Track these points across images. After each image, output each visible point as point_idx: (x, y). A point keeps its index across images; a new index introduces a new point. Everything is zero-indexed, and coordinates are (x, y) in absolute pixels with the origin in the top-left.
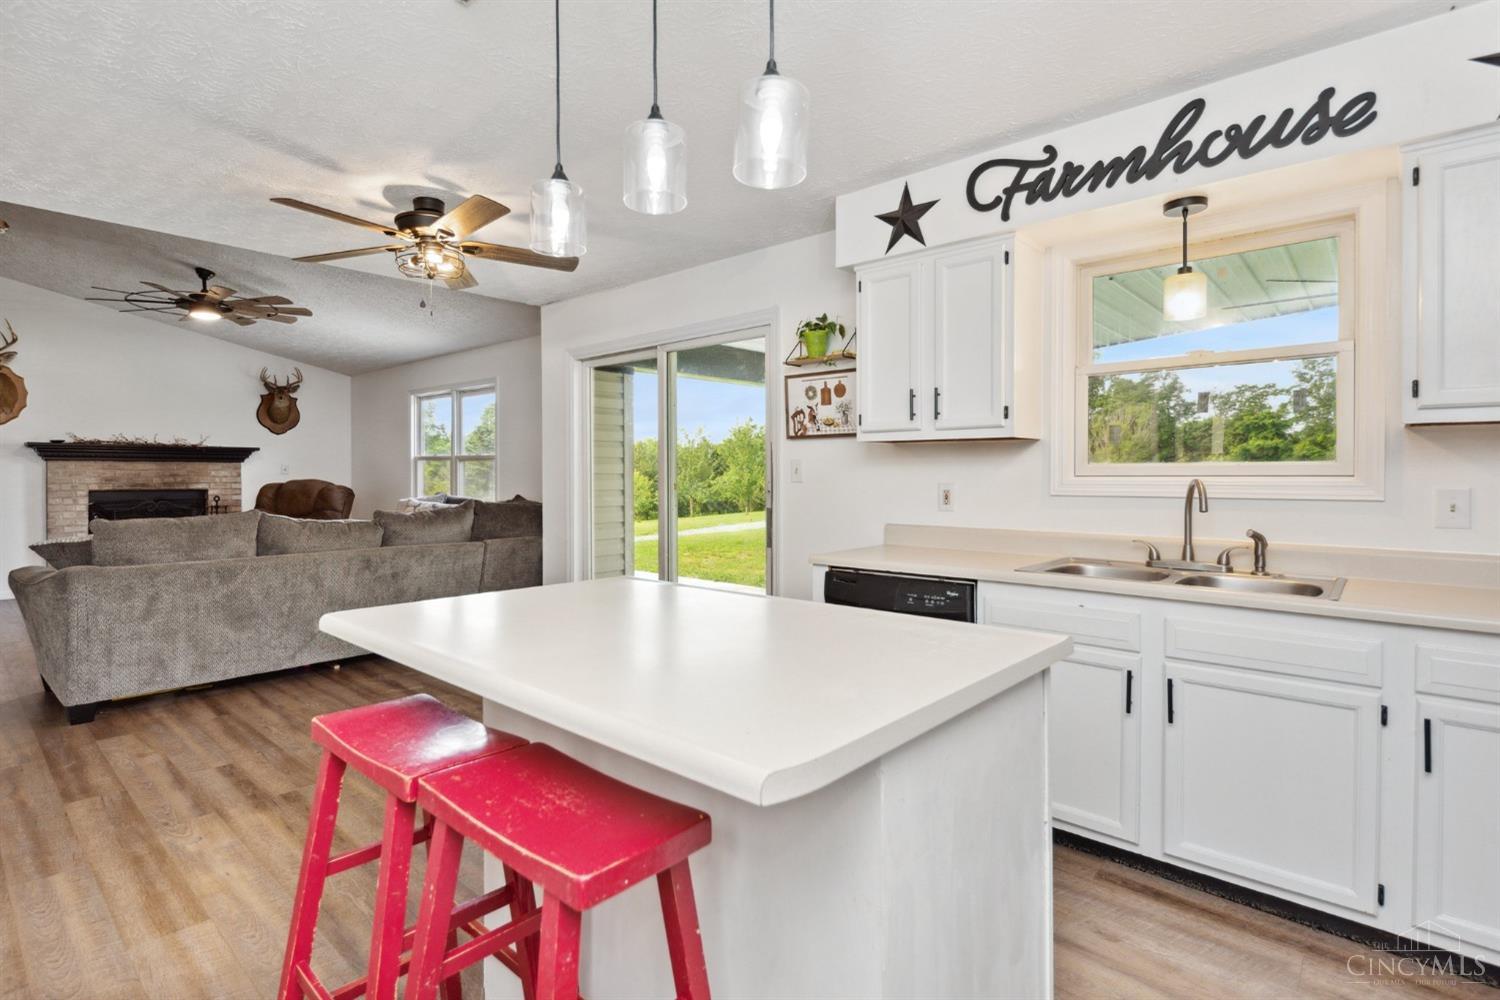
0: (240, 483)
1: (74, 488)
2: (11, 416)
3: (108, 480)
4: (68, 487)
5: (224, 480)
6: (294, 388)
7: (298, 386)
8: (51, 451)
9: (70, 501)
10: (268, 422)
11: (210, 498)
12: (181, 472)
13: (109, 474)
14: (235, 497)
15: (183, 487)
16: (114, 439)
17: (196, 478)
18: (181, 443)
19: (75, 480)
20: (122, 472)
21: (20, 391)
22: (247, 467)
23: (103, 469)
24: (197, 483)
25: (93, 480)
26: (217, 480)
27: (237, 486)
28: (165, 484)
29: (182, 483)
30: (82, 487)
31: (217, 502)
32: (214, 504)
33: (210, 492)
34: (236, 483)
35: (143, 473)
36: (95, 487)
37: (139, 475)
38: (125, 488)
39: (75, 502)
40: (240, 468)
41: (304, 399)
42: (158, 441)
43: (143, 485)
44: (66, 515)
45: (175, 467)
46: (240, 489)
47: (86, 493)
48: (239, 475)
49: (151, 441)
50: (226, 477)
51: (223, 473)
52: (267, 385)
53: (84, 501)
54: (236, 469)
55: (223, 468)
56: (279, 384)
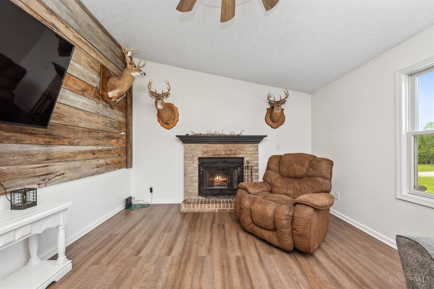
0: (258, 154)
1: (193, 156)
2: (174, 124)
3: (205, 152)
4: (191, 155)
5: (251, 153)
6: (283, 102)
7: (286, 101)
8: (185, 139)
9: (191, 162)
10: (270, 122)
11: (245, 162)
12: (233, 149)
13: (205, 150)
14: (256, 162)
15: (234, 156)
16: (207, 133)
17: (239, 151)
18: (233, 134)
19: (194, 152)
20: (211, 149)
21: (176, 114)
22: (261, 146)
23: (203, 147)
24: (240, 154)
25: (200, 152)
26: (248, 152)
27: (255, 156)
28: (227, 154)
29: (234, 154)
30: (196, 156)
31: (248, 164)
32: (247, 165)
33: (245, 159)
35: (218, 149)
36: (201, 156)
37: (217, 150)
38: (212, 156)
39: (194, 162)
40: (258, 147)
41: (287, 109)
42: (224, 133)
43: (218, 155)
44: (190, 168)
45: (230, 146)
46: (258, 157)
47: (197, 158)
48: (258, 150)
49: (221, 133)
50: (252, 151)
51: (250, 149)
52: (270, 103)
53: (197, 162)
54: (256, 147)
55: (251, 147)
56: (276, 100)
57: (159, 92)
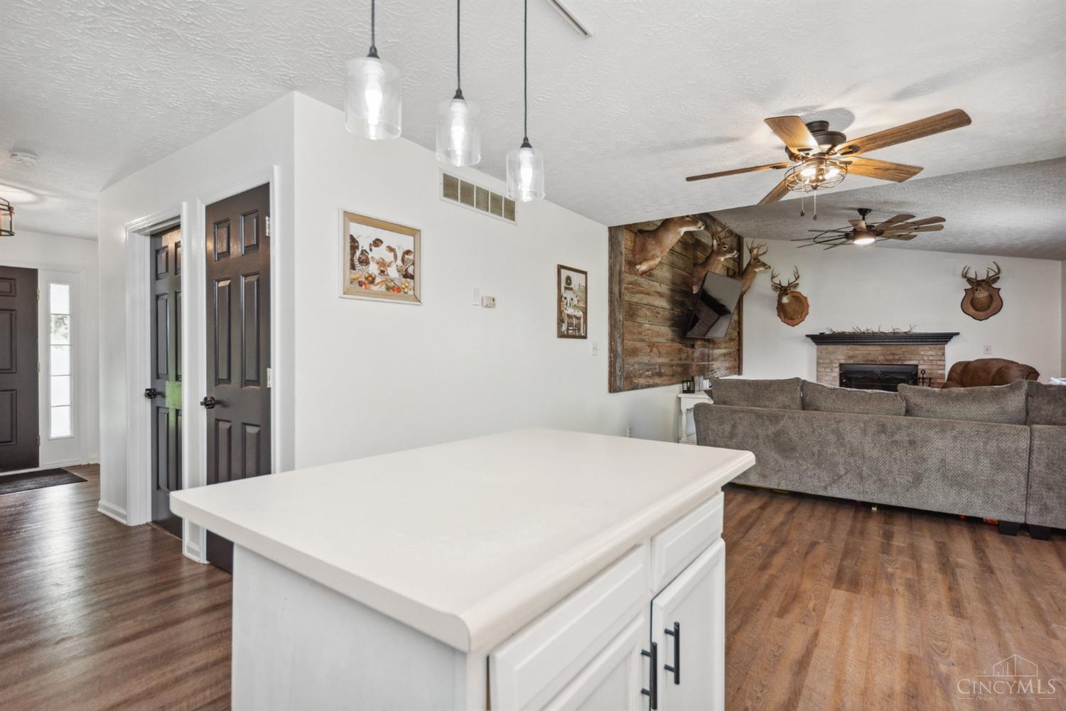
0: (944, 360)
1: (831, 362)
3: (850, 357)
4: (828, 361)
5: (931, 358)
6: (996, 279)
7: (999, 277)
8: (819, 339)
9: (828, 370)
10: (972, 310)
11: (919, 371)
12: (898, 352)
13: (851, 353)
14: (940, 372)
15: (900, 363)
16: (853, 331)
17: (909, 356)
18: (897, 331)
19: (832, 357)
20: (859, 352)
21: (805, 305)
22: (951, 348)
23: (848, 350)
24: (910, 360)
25: (842, 357)
26: (926, 358)
27: (941, 363)
28: (886, 360)
29: (899, 360)
30: (836, 361)
31: (923, 374)
32: (921, 376)
33: (920, 367)
34: (941, 360)
35: (872, 352)
36: (843, 362)
37: (870, 354)
38: (860, 362)
39: (832, 371)
40: (944, 349)
41: (1006, 288)
42: (882, 330)
43: (871, 360)
44: (827, 378)
45: (893, 348)
46: (944, 365)
47: (838, 365)
48: (944, 354)
49: (876, 330)
50: (932, 356)
51: (930, 353)
52: (969, 280)
53: (837, 370)
54: (940, 349)
55: (930, 349)
56: (979, 279)
57: (785, 284)
